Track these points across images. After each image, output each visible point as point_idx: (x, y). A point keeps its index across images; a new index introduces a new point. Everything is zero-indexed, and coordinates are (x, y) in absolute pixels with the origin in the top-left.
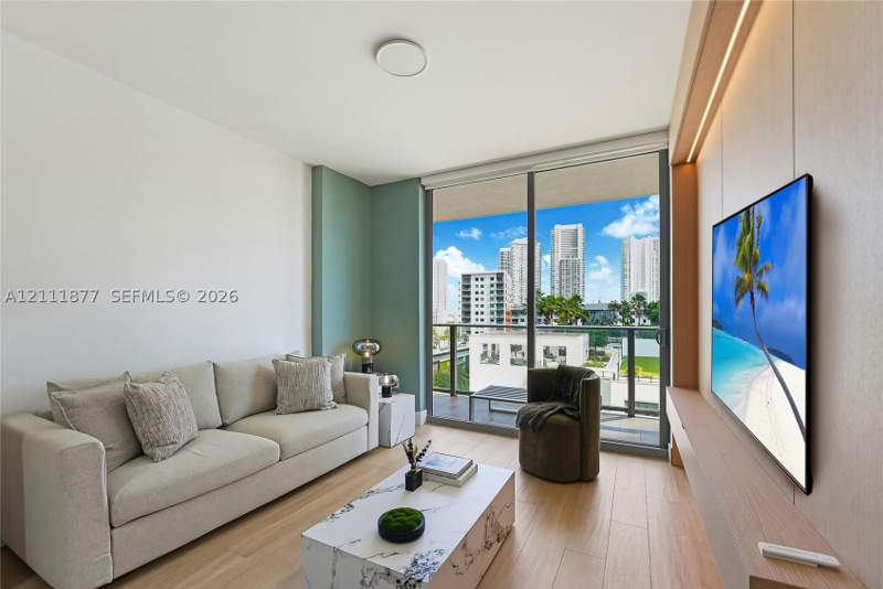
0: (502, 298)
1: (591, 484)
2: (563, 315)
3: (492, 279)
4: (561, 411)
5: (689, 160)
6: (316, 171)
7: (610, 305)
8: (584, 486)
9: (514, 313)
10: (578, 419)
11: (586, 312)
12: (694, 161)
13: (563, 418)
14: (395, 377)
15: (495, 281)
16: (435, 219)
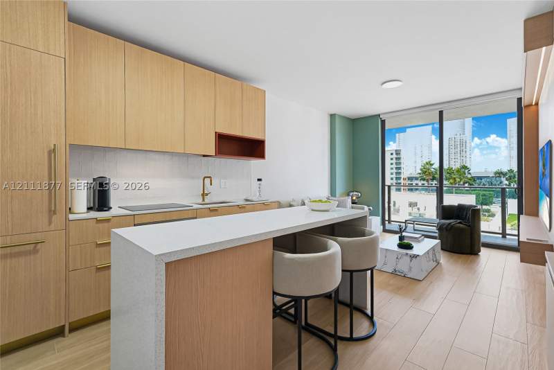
0: (400, 168)
1: (476, 256)
2: (451, 181)
3: (392, 154)
4: (460, 223)
5: (534, 104)
6: (332, 116)
7: (496, 173)
8: (473, 256)
9: (410, 179)
10: (469, 226)
11: (474, 179)
12: (537, 104)
13: (461, 225)
14: (371, 208)
15: (394, 156)
16: (386, 128)
